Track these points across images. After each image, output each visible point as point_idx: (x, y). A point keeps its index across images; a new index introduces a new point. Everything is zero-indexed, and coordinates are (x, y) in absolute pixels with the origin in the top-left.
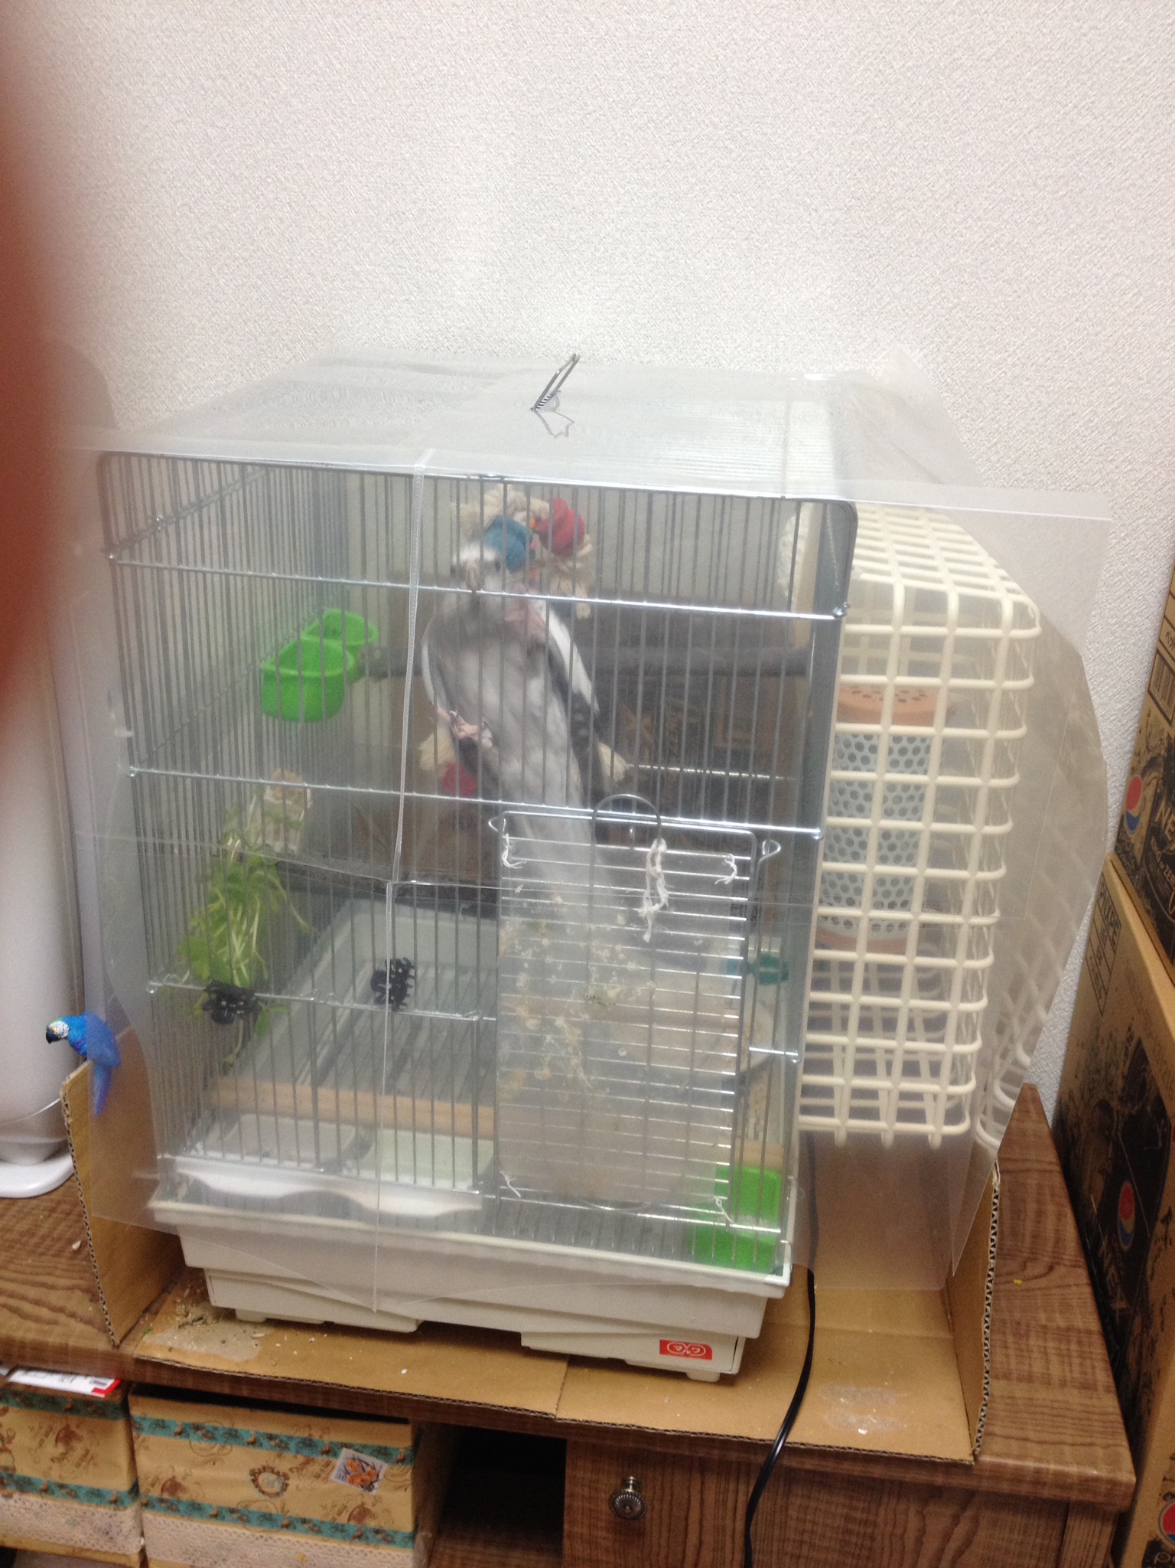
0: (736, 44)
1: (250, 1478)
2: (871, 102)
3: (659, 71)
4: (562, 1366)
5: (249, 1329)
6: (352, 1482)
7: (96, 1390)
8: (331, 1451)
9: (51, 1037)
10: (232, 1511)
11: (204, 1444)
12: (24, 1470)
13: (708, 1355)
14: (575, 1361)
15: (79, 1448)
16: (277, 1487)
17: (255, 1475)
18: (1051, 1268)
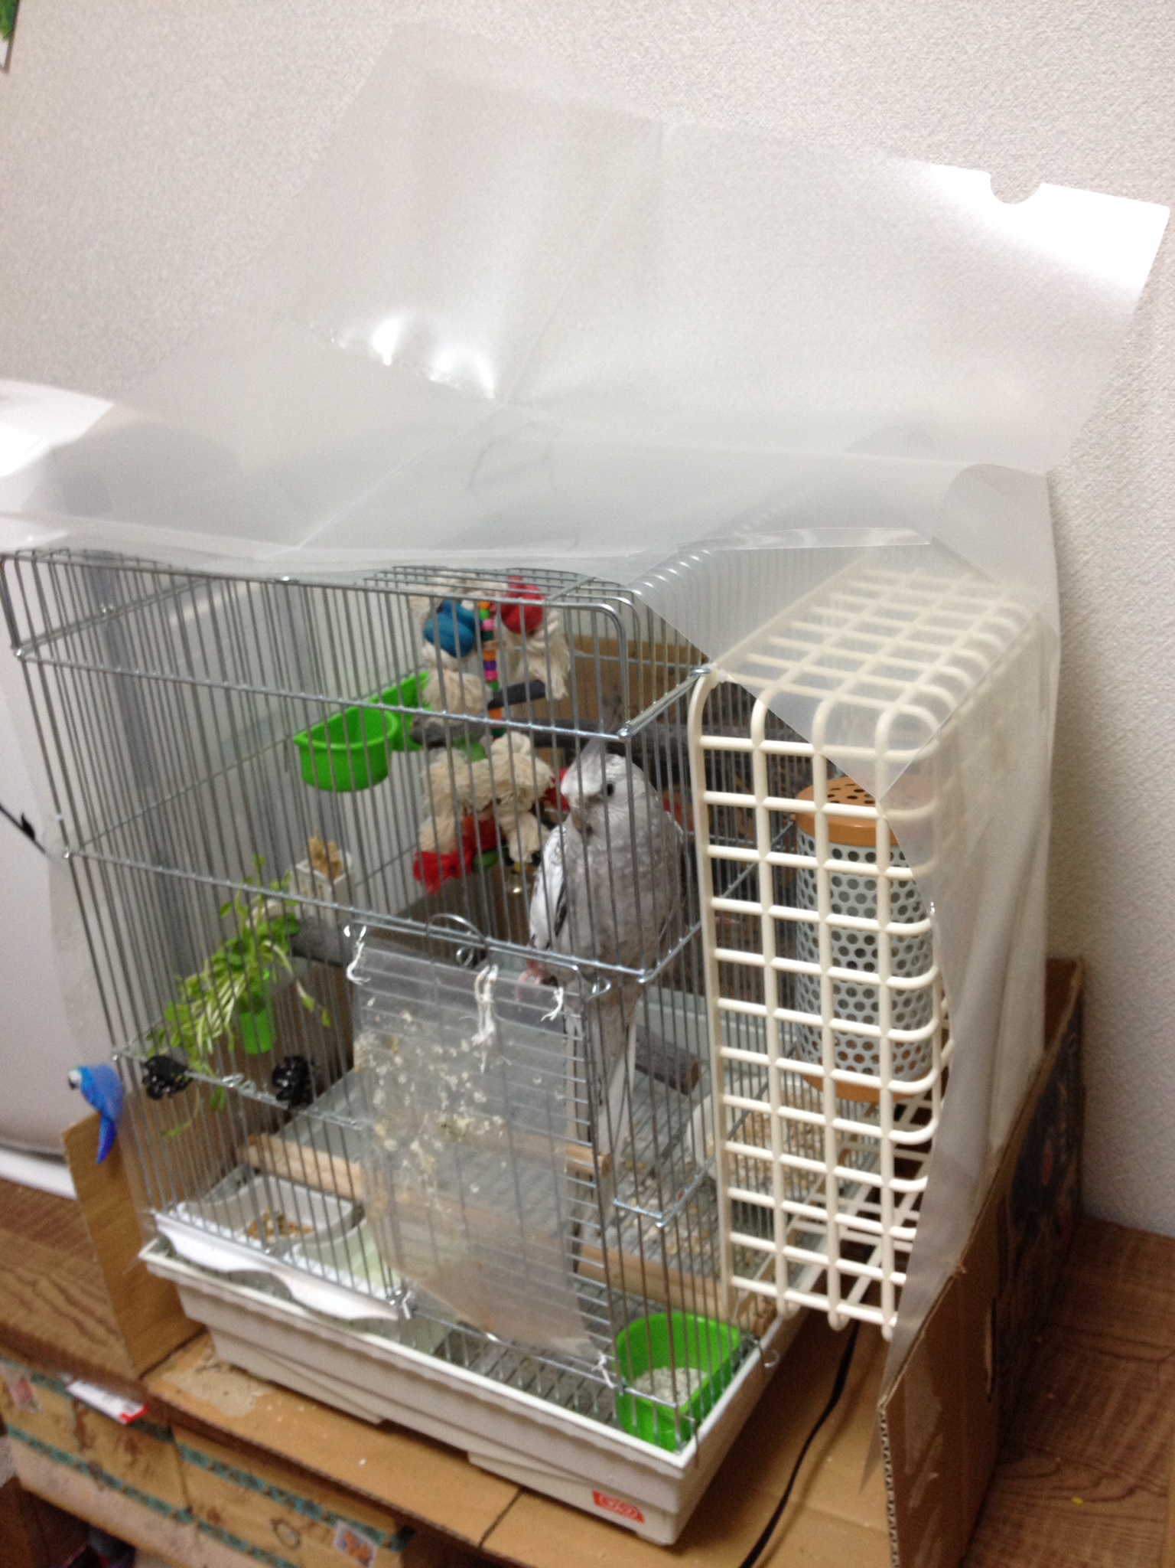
1: (270, 1526)
4: (512, 1492)
5: (254, 1385)
6: (351, 1552)
7: (124, 1416)
8: (329, 1519)
9: (73, 1085)
10: (263, 1553)
11: (231, 1484)
13: (640, 1518)
14: (524, 1490)
16: (292, 1541)
17: (276, 1523)
18: (1131, 1492)
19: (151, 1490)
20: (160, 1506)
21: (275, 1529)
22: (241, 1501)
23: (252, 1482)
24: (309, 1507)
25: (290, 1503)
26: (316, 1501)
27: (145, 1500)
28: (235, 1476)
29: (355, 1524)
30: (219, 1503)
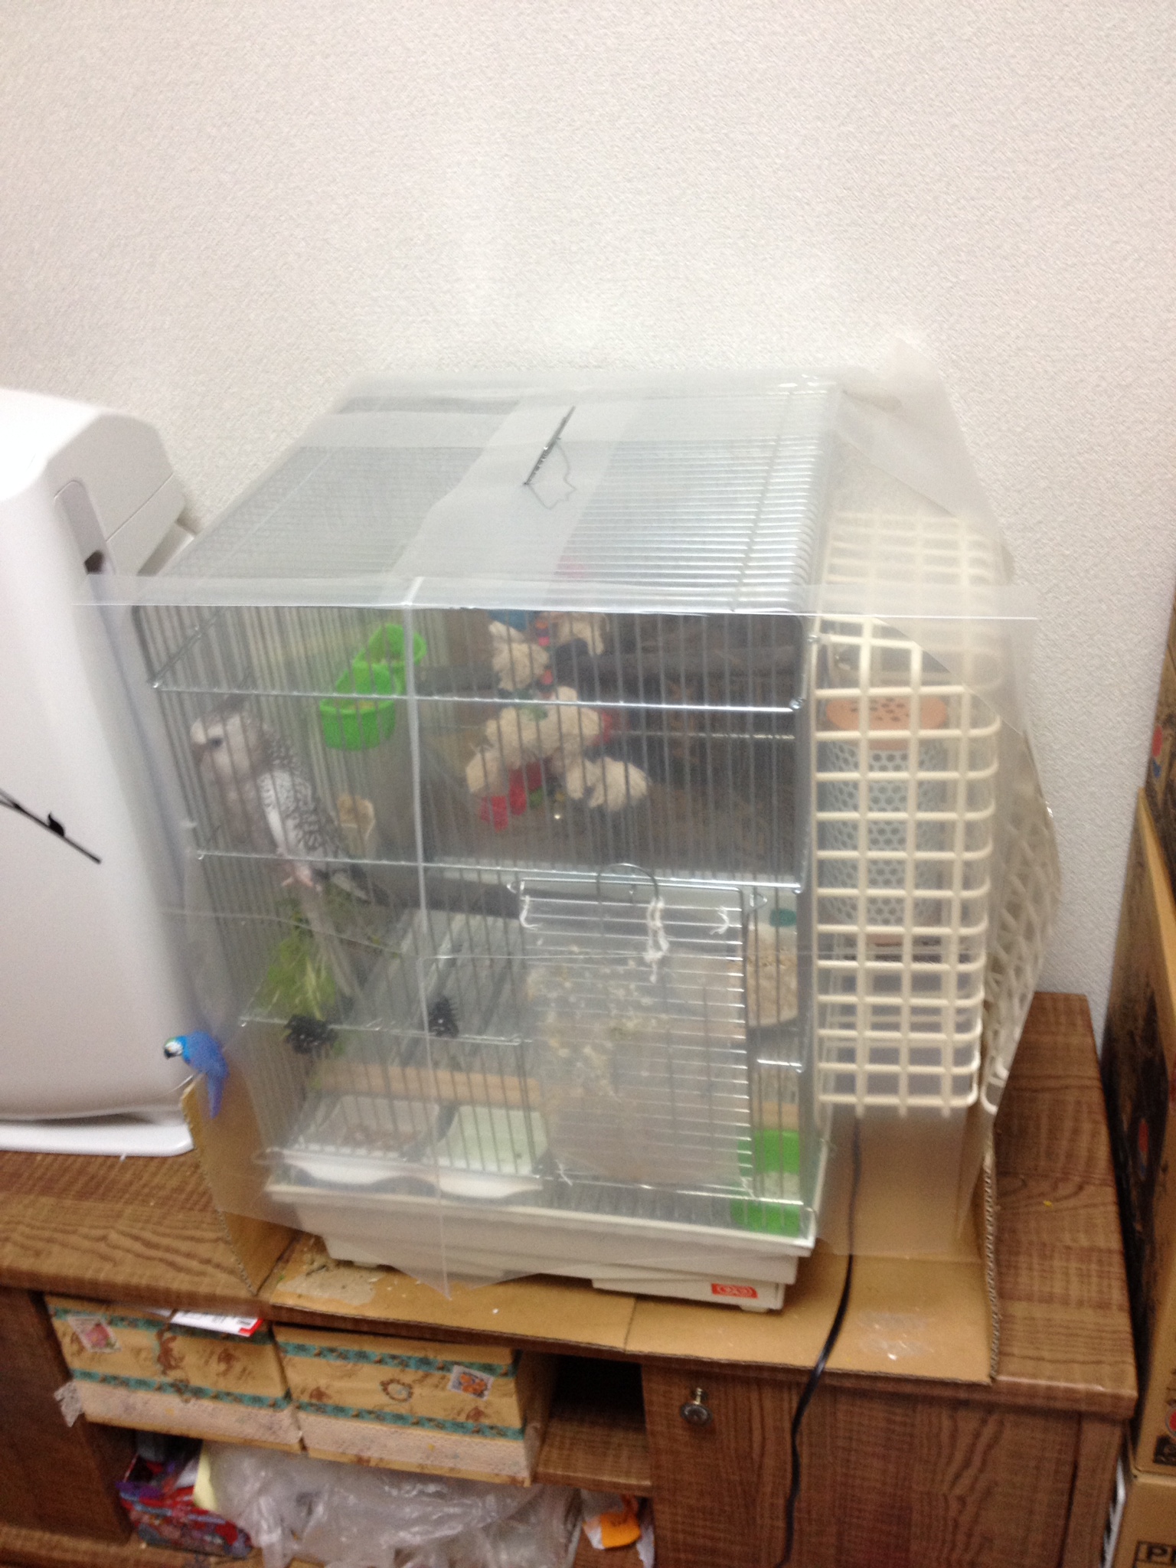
0: (714, 48)
1: (380, 1388)
2: (854, 93)
3: (641, 82)
4: (631, 1302)
5: (365, 1274)
6: (466, 1390)
7: (242, 1330)
8: (445, 1367)
9: (169, 1054)
10: (370, 1412)
11: (339, 1362)
12: (196, 1381)
13: (754, 1294)
14: (641, 1298)
15: (238, 1367)
16: (404, 1394)
17: (385, 1386)
18: (1080, 1188)
19: (248, 1389)
20: (257, 1400)
21: (385, 1389)
22: (350, 1375)
23: (362, 1356)
24: (425, 1362)
25: (404, 1364)
26: (431, 1356)
27: (238, 1399)
28: (343, 1356)
29: (470, 1365)
30: (322, 1383)
